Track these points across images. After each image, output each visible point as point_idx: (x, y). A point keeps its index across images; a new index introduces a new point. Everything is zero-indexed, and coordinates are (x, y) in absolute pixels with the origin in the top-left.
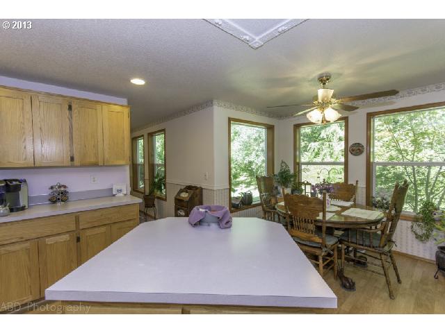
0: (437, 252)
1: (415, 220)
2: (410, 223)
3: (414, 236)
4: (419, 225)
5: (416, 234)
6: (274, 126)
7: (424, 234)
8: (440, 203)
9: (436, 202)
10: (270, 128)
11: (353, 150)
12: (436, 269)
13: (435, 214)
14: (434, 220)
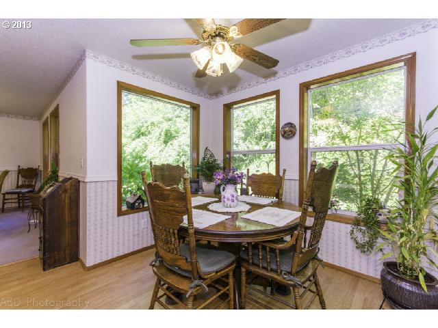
0: (383, 270)
1: (356, 222)
2: (349, 227)
3: (355, 245)
4: (361, 230)
5: (357, 243)
6: (199, 106)
7: (367, 242)
8: (386, 200)
9: (382, 198)
10: (195, 108)
11: (285, 132)
12: (382, 297)
13: (380, 215)
14: (378, 223)
